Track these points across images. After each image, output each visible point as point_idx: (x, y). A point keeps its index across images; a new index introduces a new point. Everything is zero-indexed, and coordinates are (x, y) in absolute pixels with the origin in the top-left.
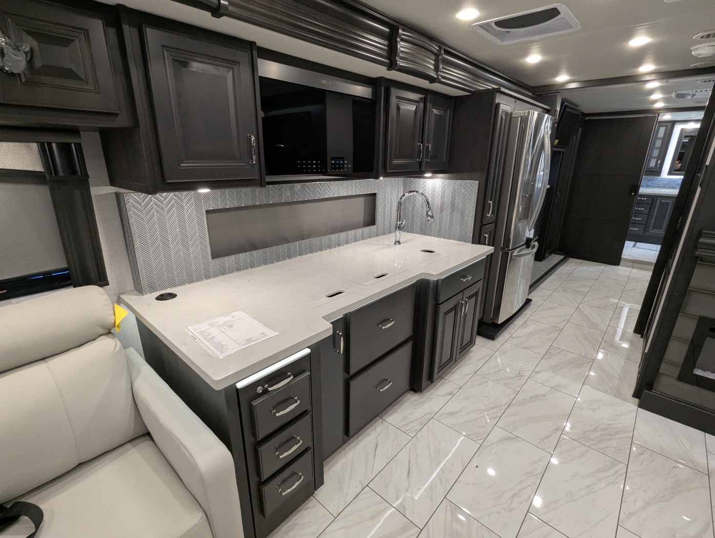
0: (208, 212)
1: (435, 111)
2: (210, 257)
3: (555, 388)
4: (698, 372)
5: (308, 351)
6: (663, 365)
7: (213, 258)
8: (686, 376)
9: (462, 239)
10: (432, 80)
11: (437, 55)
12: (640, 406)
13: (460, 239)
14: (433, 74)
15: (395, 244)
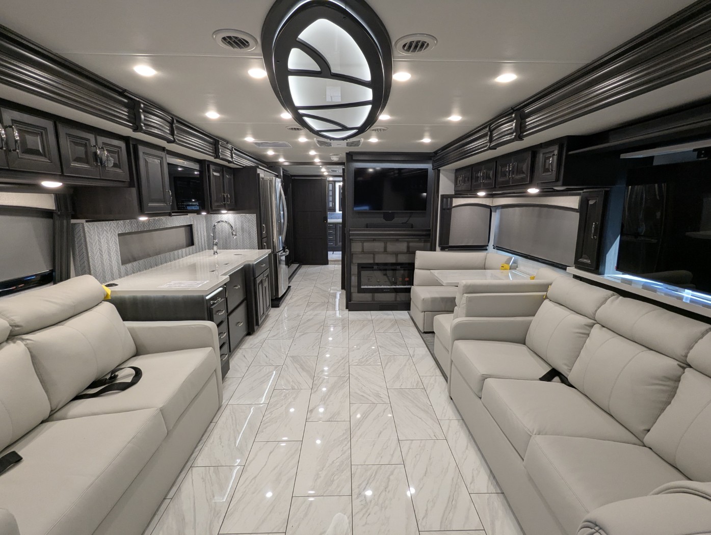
0: (119, 235)
1: (228, 176)
2: (121, 264)
3: (316, 315)
4: (362, 287)
5: (221, 289)
6: (352, 288)
7: (122, 264)
8: (361, 291)
9: (252, 248)
10: (229, 162)
11: (231, 151)
12: (349, 311)
13: (250, 248)
14: (230, 159)
15: (214, 254)
